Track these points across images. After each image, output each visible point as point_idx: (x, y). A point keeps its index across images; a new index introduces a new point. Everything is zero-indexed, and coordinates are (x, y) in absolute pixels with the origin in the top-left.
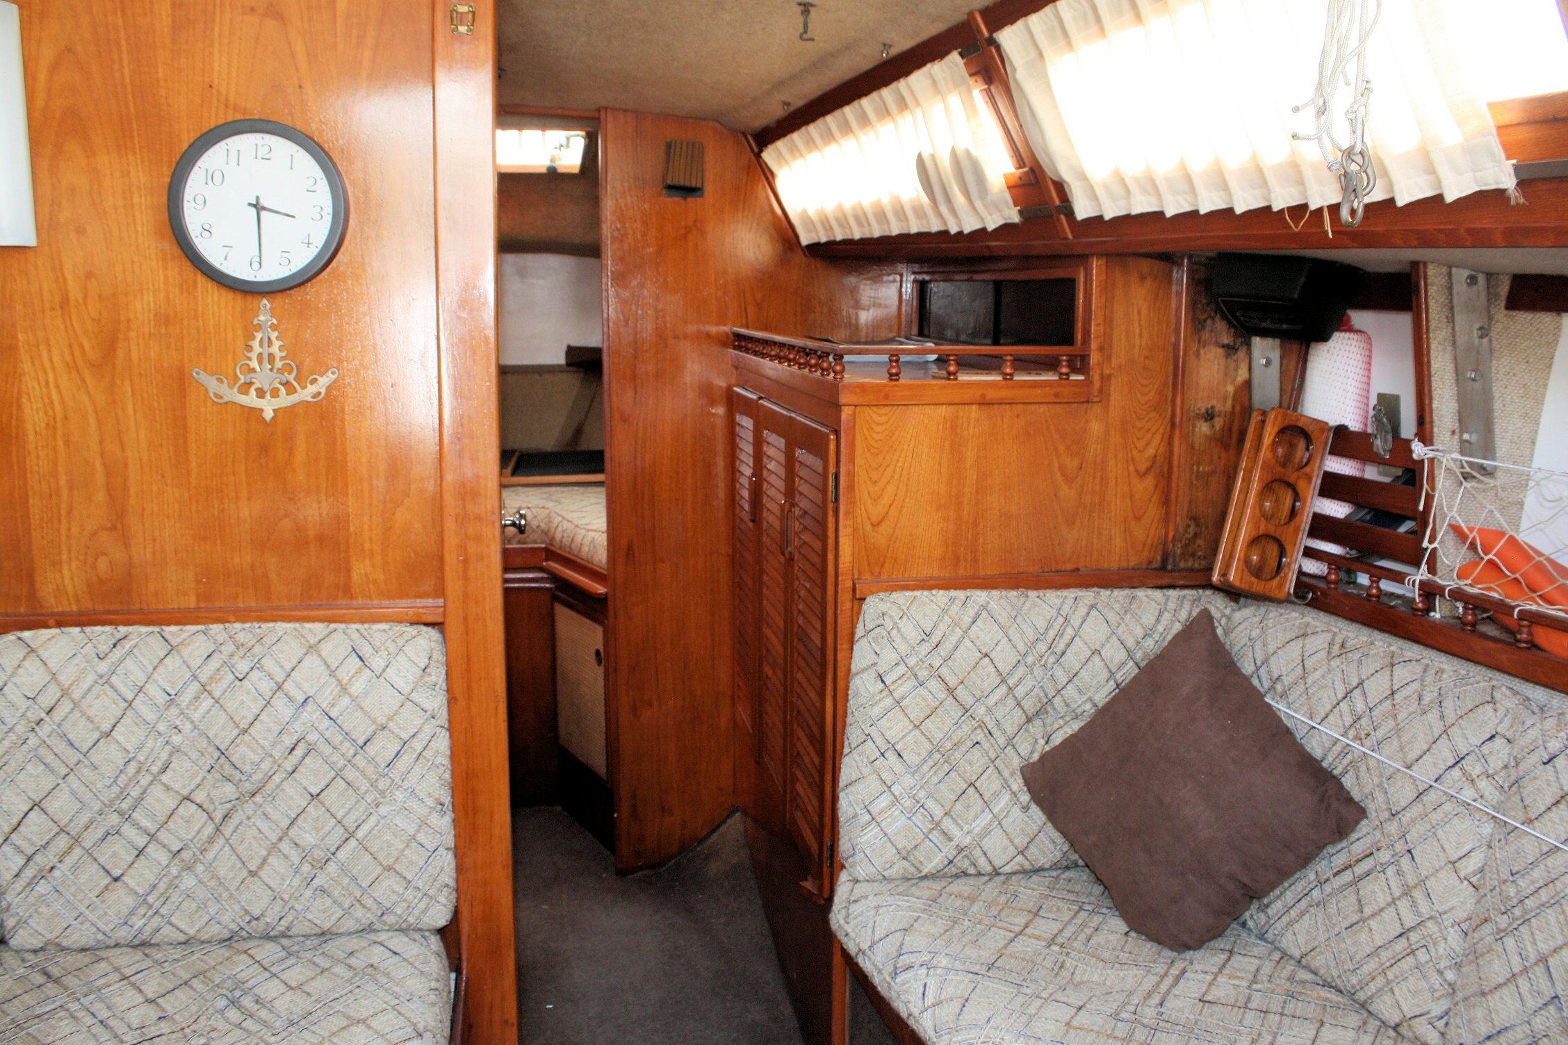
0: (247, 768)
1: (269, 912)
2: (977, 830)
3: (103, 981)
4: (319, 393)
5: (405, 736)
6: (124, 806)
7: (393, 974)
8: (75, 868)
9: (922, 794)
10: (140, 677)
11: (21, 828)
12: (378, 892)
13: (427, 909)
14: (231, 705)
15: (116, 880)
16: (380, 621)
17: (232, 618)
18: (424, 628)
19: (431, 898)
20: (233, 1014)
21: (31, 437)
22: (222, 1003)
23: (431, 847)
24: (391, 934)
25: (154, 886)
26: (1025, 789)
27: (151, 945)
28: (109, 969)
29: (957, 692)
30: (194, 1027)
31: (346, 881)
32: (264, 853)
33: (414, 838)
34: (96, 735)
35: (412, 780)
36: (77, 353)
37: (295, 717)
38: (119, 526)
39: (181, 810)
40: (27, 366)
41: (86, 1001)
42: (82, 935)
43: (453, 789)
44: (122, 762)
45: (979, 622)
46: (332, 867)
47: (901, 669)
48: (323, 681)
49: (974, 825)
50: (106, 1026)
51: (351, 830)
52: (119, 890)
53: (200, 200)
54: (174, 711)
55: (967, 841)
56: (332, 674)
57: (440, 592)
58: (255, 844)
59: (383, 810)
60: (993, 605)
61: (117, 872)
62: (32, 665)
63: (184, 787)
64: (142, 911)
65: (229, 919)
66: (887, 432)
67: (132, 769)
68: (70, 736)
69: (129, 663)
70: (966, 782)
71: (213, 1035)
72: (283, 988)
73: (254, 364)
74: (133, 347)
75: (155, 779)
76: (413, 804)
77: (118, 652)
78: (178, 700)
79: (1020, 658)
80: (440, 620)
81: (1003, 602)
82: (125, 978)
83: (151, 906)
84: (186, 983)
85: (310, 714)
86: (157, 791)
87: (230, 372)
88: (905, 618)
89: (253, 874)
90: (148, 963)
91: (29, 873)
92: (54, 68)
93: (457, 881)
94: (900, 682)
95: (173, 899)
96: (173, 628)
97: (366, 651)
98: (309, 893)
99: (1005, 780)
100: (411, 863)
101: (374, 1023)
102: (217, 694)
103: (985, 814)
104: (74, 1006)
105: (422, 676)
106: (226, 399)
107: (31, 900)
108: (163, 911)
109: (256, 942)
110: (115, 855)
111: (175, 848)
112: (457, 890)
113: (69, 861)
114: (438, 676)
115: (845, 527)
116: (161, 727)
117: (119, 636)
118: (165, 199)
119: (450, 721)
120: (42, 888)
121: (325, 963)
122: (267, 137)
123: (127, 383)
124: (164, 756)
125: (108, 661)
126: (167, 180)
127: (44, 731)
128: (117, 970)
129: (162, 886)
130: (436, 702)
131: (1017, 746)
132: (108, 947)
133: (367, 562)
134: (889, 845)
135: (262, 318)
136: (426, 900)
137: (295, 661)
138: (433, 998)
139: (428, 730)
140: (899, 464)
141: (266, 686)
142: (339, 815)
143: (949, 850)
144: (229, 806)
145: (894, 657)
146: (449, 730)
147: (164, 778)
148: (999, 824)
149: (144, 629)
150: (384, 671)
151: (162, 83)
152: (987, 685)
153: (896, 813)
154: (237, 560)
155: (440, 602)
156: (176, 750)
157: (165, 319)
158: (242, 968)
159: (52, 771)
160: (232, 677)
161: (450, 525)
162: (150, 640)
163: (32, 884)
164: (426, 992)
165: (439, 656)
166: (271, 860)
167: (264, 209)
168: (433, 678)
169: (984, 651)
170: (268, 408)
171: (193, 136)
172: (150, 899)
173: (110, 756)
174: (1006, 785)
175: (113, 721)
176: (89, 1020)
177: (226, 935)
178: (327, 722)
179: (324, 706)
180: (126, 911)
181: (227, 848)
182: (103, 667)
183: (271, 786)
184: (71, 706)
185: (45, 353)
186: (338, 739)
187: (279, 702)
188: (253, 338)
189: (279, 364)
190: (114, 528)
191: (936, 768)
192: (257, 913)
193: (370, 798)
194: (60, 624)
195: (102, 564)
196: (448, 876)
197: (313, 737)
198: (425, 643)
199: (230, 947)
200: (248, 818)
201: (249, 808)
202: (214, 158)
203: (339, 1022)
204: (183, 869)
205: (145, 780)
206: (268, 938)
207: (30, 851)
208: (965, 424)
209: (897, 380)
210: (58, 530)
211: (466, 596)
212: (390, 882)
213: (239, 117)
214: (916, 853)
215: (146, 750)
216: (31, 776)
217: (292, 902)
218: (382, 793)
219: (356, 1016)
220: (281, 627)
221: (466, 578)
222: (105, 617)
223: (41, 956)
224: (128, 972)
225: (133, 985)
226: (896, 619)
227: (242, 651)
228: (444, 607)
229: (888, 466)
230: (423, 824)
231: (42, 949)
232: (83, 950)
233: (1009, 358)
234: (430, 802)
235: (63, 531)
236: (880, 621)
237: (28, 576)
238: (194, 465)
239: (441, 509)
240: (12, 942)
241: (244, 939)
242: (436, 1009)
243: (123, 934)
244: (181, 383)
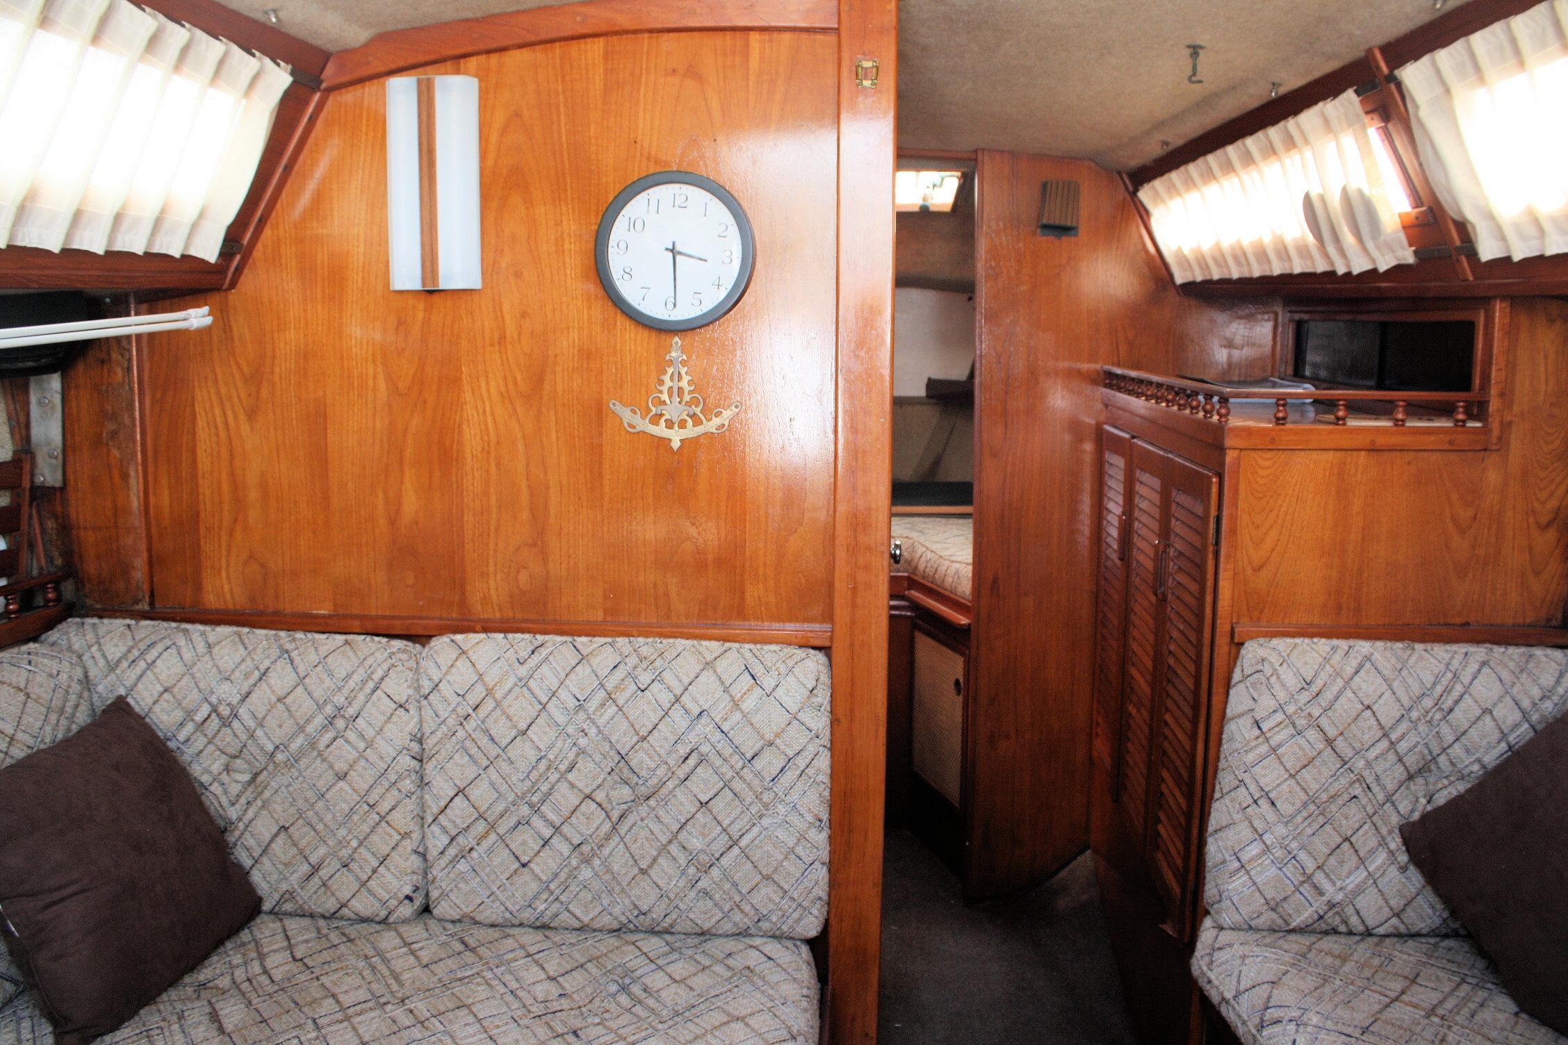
0: (644, 773)
1: (656, 909)
2: (1350, 888)
3: (511, 955)
4: (724, 425)
5: (791, 753)
6: (535, 799)
7: (768, 978)
8: (490, 851)
9: (1294, 845)
10: (554, 683)
11: (448, 811)
12: (756, 899)
13: (800, 919)
14: (633, 713)
15: (524, 865)
16: (771, 643)
17: (635, 633)
18: (812, 652)
19: (805, 909)
20: (624, 999)
21: (469, 460)
22: (613, 988)
23: (808, 860)
24: (765, 940)
25: (556, 875)
26: (1404, 848)
27: (550, 928)
28: (516, 945)
29: (1336, 743)
30: (589, 1007)
31: (727, 886)
32: (655, 853)
33: (792, 850)
34: (514, 733)
35: (794, 796)
36: (511, 386)
37: (690, 728)
38: (539, 543)
39: (583, 808)
40: (468, 396)
41: (498, 971)
42: (491, 913)
43: (830, 806)
44: (534, 759)
45: (1362, 673)
46: (715, 872)
47: (1279, 717)
48: (717, 696)
49: (1348, 881)
50: (516, 996)
51: (735, 838)
52: (525, 875)
53: (623, 246)
54: (582, 715)
55: (1339, 897)
56: (726, 690)
57: (828, 617)
58: (647, 844)
59: (766, 822)
60: (1377, 656)
61: (525, 859)
62: (463, 665)
63: (587, 786)
64: (544, 896)
65: (620, 911)
66: (1271, 477)
67: (542, 766)
68: (492, 732)
69: (545, 669)
70: (1341, 836)
71: (607, 1016)
72: (667, 981)
73: (665, 397)
74: (559, 379)
75: (563, 776)
76: (794, 818)
77: (536, 658)
78: (586, 706)
79: (1404, 712)
80: (827, 644)
81: (1388, 654)
82: (529, 955)
83: (552, 893)
84: (582, 966)
85: (705, 726)
86: (563, 787)
87: (643, 403)
88: (1285, 665)
89: (643, 872)
90: (545, 945)
91: (452, 851)
92: (504, 131)
93: (829, 896)
94: (1276, 729)
95: (571, 888)
96: (584, 639)
97: (758, 670)
98: (692, 894)
99: (1382, 837)
100: (789, 874)
101: (752, 1021)
102: (621, 702)
103: (1359, 871)
104: (488, 975)
105: (809, 697)
106: (638, 429)
107: (452, 875)
108: (562, 898)
109: (642, 936)
110: (524, 843)
111: (576, 841)
112: (829, 904)
113: (486, 844)
114: (823, 697)
115: (1226, 570)
116: (570, 730)
117: (536, 644)
118: (592, 246)
119: (831, 741)
120: (462, 866)
121: (707, 962)
122: (684, 187)
123: (552, 412)
124: (571, 756)
125: (527, 666)
126: (595, 228)
127: (471, 725)
128: (522, 947)
129: (563, 876)
130: (820, 722)
131: (1397, 803)
132: (513, 926)
133: (761, 586)
134: (1257, 894)
135: (674, 354)
136: (800, 910)
137: (692, 676)
138: (804, 1004)
139: (811, 749)
140: (1283, 509)
141: (666, 698)
142: (725, 823)
143: (1319, 905)
144: (625, 807)
145: (1272, 704)
146: (831, 749)
147: (570, 776)
148: (1375, 882)
149: (559, 639)
150: (774, 690)
151: (593, 141)
152: (1367, 738)
153: (1266, 863)
154: (642, 579)
155: (827, 627)
156: (582, 752)
157: (587, 354)
158: (629, 957)
159: (475, 762)
160: (635, 688)
161: (841, 554)
162: (563, 648)
163: (454, 861)
164: (798, 997)
165: (825, 679)
166: (661, 860)
167: (680, 253)
168: (819, 700)
169: (1366, 703)
170: (676, 437)
171: (619, 188)
172: (552, 886)
173: (524, 752)
174: (1383, 843)
175: (529, 721)
176: (502, 989)
177: (616, 926)
178: (719, 735)
179: (717, 720)
180: (531, 895)
181: (621, 846)
182: (523, 671)
183: (664, 791)
184: (494, 704)
185: (483, 384)
186: (728, 751)
187: (677, 713)
188: (665, 372)
189: (687, 398)
190: (534, 544)
191: (1309, 820)
192: (645, 908)
193: (754, 810)
194: (486, 630)
195: (523, 577)
196: (822, 891)
197: (705, 748)
198: (813, 666)
199: (619, 937)
200: (642, 820)
201: (643, 810)
202: (637, 207)
203: (718, 1018)
204: (582, 862)
205: (554, 777)
206: (653, 932)
207: (453, 832)
208: (1353, 471)
209: (1283, 424)
210: (487, 545)
211: (853, 622)
212: (768, 890)
213: (659, 169)
214: (1285, 905)
215: (556, 750)
216: (457, 765)
217: (677, 902)
218: (766, 806)
219: (736, 1013)
220: (681, 643)
221: (854, 606)
222: (523, 625)
223: (458, 927)
224: (532, 950)
225: (536, 962)
226: (1277, 665)
227: (644, 665)
228: (832, 632)
229: (1271, 511)
230: (802, 837)
231: (459, 921)
232: (493, 926)
233: (1401, 403)
234: (810, 818)
235: (491, 546)
236: (1259, 667)
237: (459, 583)
238: (607, 489)
239: (833, 537)
240: (435, 912)
241: (631, 932)
242: (808, 1015)
243: (527, 915)
244: (598, 413)
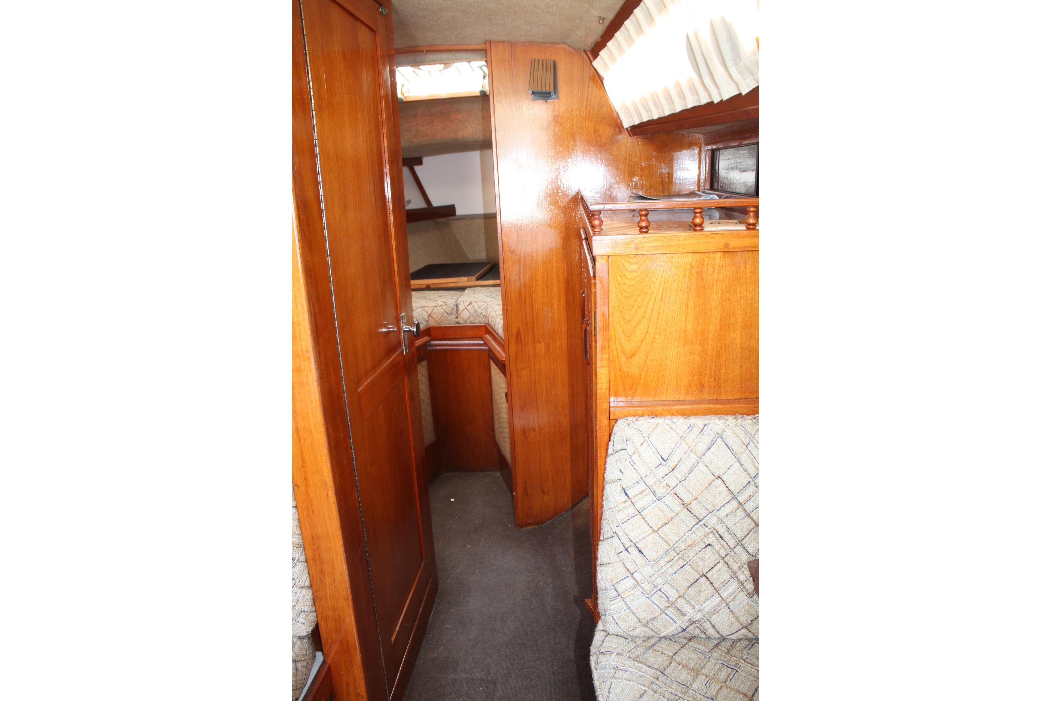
2: (706, 610)
9: (659, 581)
26: (751, 579)
29: (692, 506)
45: (713, 449)
47: (642, 486)
49: (704, 605)
55: (699, 616)
60: (728, 434)
66: (638, 279)
70: (698, 573)
79: (750, 480)
81: (738, 430)
88: (645, 444)
94: (640, 496)
99: (733, 572)
103: (714, 598)
115: (602, 360)
131: (746, 546)
134: (632, 615)
140: (650, 306)
143: (682, 622)
145: (636, 477)
148: (727, 605)
152: (719, 501)
153: (637, 593)
169: (716, 474)
174: (734, 576)
191: (671, 563)
208: (710, 270)
209: (646, 232)
214: (655, 623)
226: (638, 445)
229: (639, 308)
233: (752, 209)
236: (624, 446)
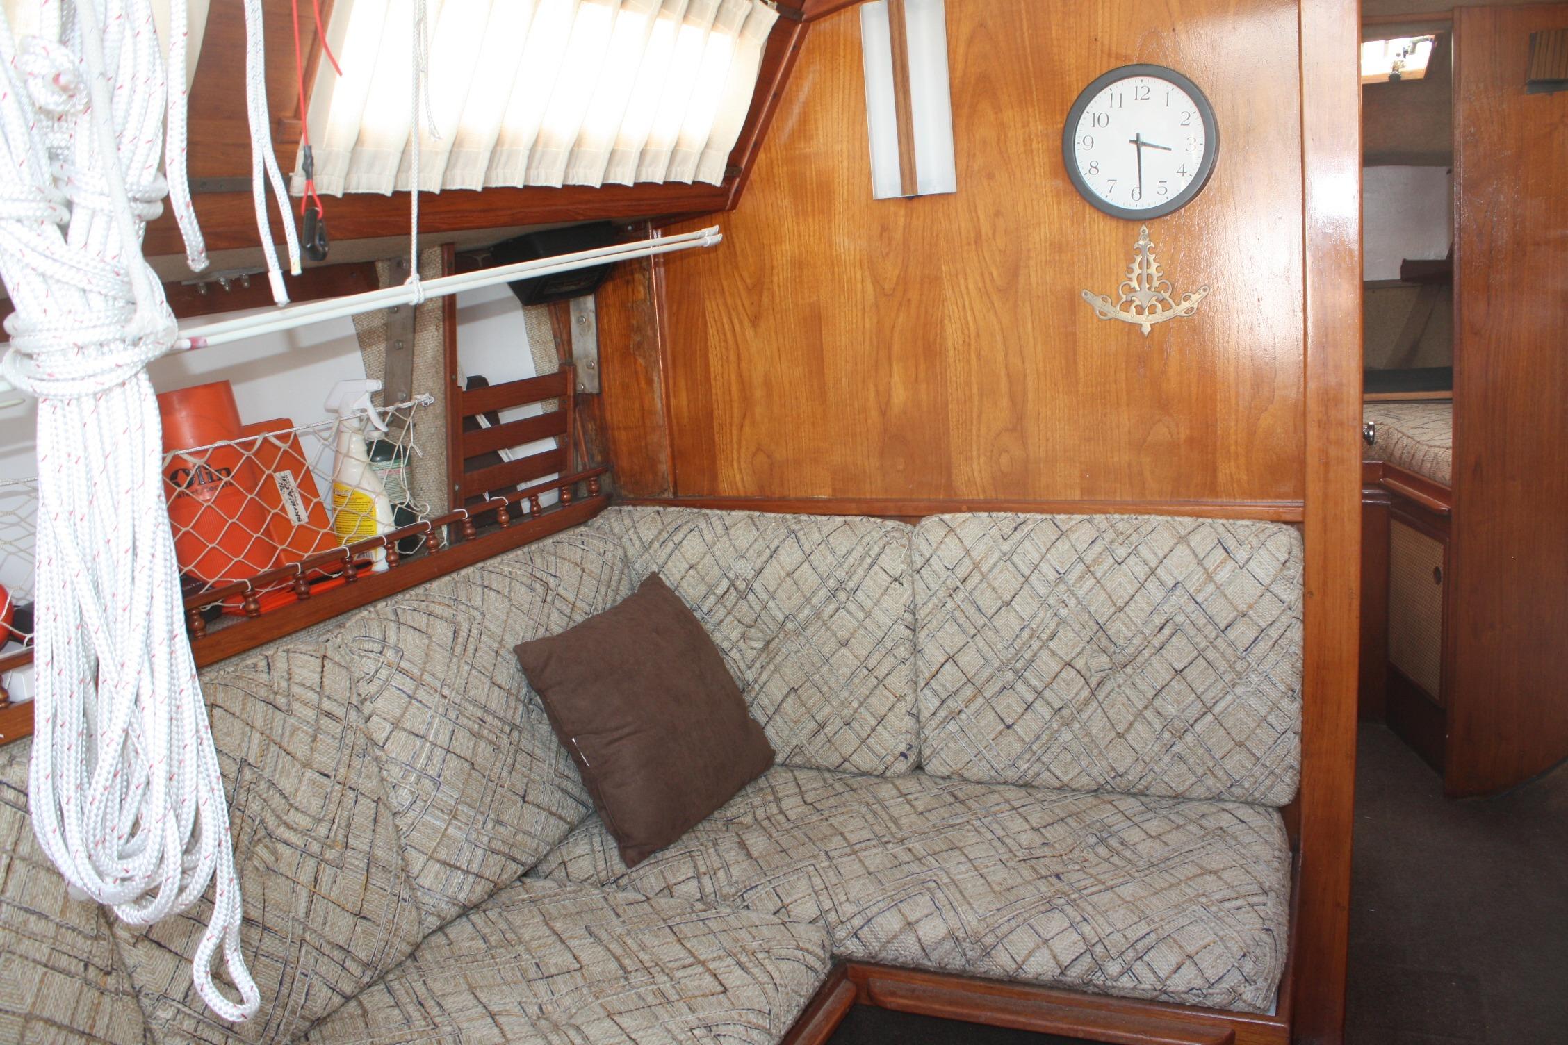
0: (1121, 642)
1: (1132, 771)
3: (997, 808)
4: (1192, 309)
5: (1263, 624)
6: (1018, 665)
7: (1240, 838)
8: (977, 713)
10: (1036, 557)
11: (939, 676)
12: (1229, 764)
13: (1272, 787)
14: (1110, 585)
15: (1009, 727)
16: (1243, 518)
17: (1111, 509)
18: (1284, 526)
19: (1277, 777)
20: (1101, 850)
21: (951, 352)
22: (1093, 840)
23: (1281, 729)
24: (1237, 805)
25: (1039, 737)
27: (1033, 787)
28: (1001, 799)
30: (1070, 856)
31: (1201, 751)
32: (1131, 718)
33: (1265, 719)
34: (999, 603)
35: (1267, 666)
36: (988, 281)
37: (1165, 599)
38: (1019, 427)
39: (1063, 674)
40: (948, 293)
41: (986, 821)
42: (978, 770)
43: (1303, 678)
44: (1017, 628)
46: (1189, 738)
48: (1191, 569)
50: (1003, 842)
51: (1208, 705)
52: (1010, 737)
53: (1088, 141)
54: (1062, 587)
56: (1200, 563)
57: (1301, 492)
58: (1123, 710)
59: (1239, 690)
61: (1009, 721)
62: (951, 542)
63: (1067, 654)
64: (1027, 756)
65: (1098, 771)
67: (1025, 635)
68: (979, 603)
69: (1027, 545)
71: (1086, 864)
72: (1143, 836)
73: (1135, 284)
74: (1032, 274)
75: (1044, 645)
76: (1266, 688)
77: (1018, 535)
78: (1068, 578)
80: (1300, 519)
82: (1013, 808)
83: (1034, 753)
84: (1063, 820)
85: (1179, 597)
86: (1045, 655)
87: (1114, 291)
89: (1120, 735)
90: (1029, 800)
91: (942, 713)
92: (970, 42)
93: (1302, 764)
95: (1053, 750)
96: (1063, 517)
97: (1231, 543)
98: (1167, 758)
100: (1261, 741)
101: (1225, 876)
102: (1099, 575)
104: (977, 823)
105: (1281, 570)
106: (1110, 316)
107: (942, 735)
108: (1044, 759)
109: (1119, 796)
110: (1009, 706)
111: (1057, 706)
112: (1301, 773)
113: (973, 707)
114: (1295, 570)
116: (1051, 601)
117: (1019, 521)
118: (1058, 143)
119: (1304, 614)
120: (952, 727)
121: (1180, 821)
122: (1145, 79)
123: (1027, 304)
124: (1052, 625)
125: (1010, 542)
126: (1060, 126)
127: (959, 597)
128: (1007, 801)
129: (1044, 738)
130: (1292, 595)
132: (999, 783)
133: (1232, 463)
135: (1141, 243)
136: (1272, 777)
137: (1167, 550)
138: (1276, 864)
139: (1284, 620)
141: (1141, 571)
142: (1199, 691)
144: (1103, 674)
146: (1303, 621)
147: (1051, 645)
149: (1039, 516)
150: (1247, 562)
151: (1055, 43)
154: (1116, 459)
155: (1300, 502)
156: (1062, 621)
157: (1058, 247)
158: (1106, 814)
159: (964, 631)
160: (1112, 561)
161: (1313, 430)
162: (1044, 525)
163: (944, 723)
164: (1269, 858)
165: (1297, 551)
166: (1137, 725)
167: (1145, 144)
168: (1292, 572)
170: (1146, 323)
171: (1082, 86)
172: (1034, 748)
173: (1009, 622)
175: (1012, 593)
176: (990, 836)
177: (1094, 787)
178: (1193, 606)
179: (1191, 591)
180: (1014, 755)
181: (1100, 711)
182: (1006, 547)
183: (1140, 659)
184: (980, 577)
185: (962, 281)
186: (1202, 622)
187: (1152, 585)
188: (1134, 261)
189: (1156, 284)
190: (1014, 429)
192: (1121, 770)
193: (1227, 678)
194: (970, 510)
195: (1004, 459)
196: (1294, 759)
197: (1180, 619)
198: (1284, 540)
199: (1096, 797)
200: (1119, 686)
201: (1120, 678)
202: (1100, 103)
203: (1192, 870)
204: (1062, 725)
205: (1036, 645)
206: (1128, 793)
207: (944, 696)
210: (971, 430)
211: (1326, 496)
212: (1240, 757)
213: (1120, 64)
215: (1038, 619)
216: (947, 633)
217: (1152, 765)
218: (1239, 675)
219: (1209, 867)
220: (1155, 519)
221: (1326, 480)
222: (1006, 505)
223: (948, 783)
224: (1016, 804)
225: (1021, 815)
227: (1121, 538)
228: (1304, 506)
230: (1274, 707)
231: (949, 777)
232: (979, 783)
234: (1282, 688)
235: (974, 432)
237: (946, 469)
238: (1081, 374)
239: (1304, 414)
240: (927, 768)
241: (1108, 793)
242: (1280, 875)
243: (1011, 774)
244: (1071, 304)
